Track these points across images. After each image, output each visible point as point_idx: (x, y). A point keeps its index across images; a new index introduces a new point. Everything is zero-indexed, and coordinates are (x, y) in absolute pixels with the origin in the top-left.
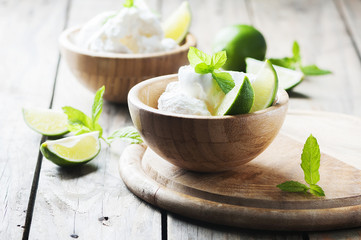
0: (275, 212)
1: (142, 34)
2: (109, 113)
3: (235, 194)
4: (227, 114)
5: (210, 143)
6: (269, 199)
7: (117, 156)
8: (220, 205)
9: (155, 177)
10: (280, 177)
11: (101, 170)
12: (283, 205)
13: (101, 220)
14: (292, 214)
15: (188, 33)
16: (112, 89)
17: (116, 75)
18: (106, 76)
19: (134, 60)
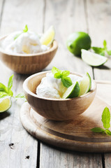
0: (89, 144)
1: (31, 44)
2: (17, 79)
3: (71, 134)
4: (68, 98)
5: (60, 111)
6: (87, 136)
7: (20, 106)
8: (64, 140)
9: (35, 122)
10: (93, 123)
11: (12, 115)
12: (92, 140)
13: (10, 145)
14: (97, 145)
15: (54, 40)
16: (18, 69)
17: (20, 63)
18: (15, 64)
19: (28, 57)
